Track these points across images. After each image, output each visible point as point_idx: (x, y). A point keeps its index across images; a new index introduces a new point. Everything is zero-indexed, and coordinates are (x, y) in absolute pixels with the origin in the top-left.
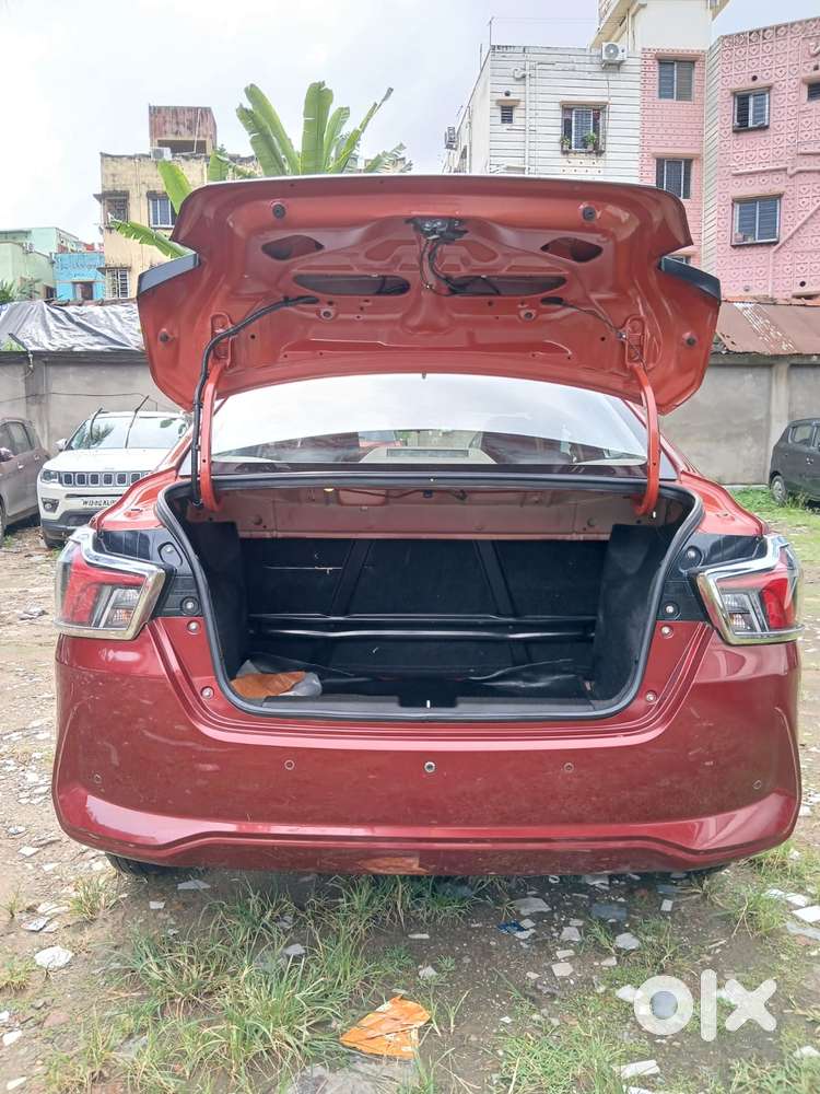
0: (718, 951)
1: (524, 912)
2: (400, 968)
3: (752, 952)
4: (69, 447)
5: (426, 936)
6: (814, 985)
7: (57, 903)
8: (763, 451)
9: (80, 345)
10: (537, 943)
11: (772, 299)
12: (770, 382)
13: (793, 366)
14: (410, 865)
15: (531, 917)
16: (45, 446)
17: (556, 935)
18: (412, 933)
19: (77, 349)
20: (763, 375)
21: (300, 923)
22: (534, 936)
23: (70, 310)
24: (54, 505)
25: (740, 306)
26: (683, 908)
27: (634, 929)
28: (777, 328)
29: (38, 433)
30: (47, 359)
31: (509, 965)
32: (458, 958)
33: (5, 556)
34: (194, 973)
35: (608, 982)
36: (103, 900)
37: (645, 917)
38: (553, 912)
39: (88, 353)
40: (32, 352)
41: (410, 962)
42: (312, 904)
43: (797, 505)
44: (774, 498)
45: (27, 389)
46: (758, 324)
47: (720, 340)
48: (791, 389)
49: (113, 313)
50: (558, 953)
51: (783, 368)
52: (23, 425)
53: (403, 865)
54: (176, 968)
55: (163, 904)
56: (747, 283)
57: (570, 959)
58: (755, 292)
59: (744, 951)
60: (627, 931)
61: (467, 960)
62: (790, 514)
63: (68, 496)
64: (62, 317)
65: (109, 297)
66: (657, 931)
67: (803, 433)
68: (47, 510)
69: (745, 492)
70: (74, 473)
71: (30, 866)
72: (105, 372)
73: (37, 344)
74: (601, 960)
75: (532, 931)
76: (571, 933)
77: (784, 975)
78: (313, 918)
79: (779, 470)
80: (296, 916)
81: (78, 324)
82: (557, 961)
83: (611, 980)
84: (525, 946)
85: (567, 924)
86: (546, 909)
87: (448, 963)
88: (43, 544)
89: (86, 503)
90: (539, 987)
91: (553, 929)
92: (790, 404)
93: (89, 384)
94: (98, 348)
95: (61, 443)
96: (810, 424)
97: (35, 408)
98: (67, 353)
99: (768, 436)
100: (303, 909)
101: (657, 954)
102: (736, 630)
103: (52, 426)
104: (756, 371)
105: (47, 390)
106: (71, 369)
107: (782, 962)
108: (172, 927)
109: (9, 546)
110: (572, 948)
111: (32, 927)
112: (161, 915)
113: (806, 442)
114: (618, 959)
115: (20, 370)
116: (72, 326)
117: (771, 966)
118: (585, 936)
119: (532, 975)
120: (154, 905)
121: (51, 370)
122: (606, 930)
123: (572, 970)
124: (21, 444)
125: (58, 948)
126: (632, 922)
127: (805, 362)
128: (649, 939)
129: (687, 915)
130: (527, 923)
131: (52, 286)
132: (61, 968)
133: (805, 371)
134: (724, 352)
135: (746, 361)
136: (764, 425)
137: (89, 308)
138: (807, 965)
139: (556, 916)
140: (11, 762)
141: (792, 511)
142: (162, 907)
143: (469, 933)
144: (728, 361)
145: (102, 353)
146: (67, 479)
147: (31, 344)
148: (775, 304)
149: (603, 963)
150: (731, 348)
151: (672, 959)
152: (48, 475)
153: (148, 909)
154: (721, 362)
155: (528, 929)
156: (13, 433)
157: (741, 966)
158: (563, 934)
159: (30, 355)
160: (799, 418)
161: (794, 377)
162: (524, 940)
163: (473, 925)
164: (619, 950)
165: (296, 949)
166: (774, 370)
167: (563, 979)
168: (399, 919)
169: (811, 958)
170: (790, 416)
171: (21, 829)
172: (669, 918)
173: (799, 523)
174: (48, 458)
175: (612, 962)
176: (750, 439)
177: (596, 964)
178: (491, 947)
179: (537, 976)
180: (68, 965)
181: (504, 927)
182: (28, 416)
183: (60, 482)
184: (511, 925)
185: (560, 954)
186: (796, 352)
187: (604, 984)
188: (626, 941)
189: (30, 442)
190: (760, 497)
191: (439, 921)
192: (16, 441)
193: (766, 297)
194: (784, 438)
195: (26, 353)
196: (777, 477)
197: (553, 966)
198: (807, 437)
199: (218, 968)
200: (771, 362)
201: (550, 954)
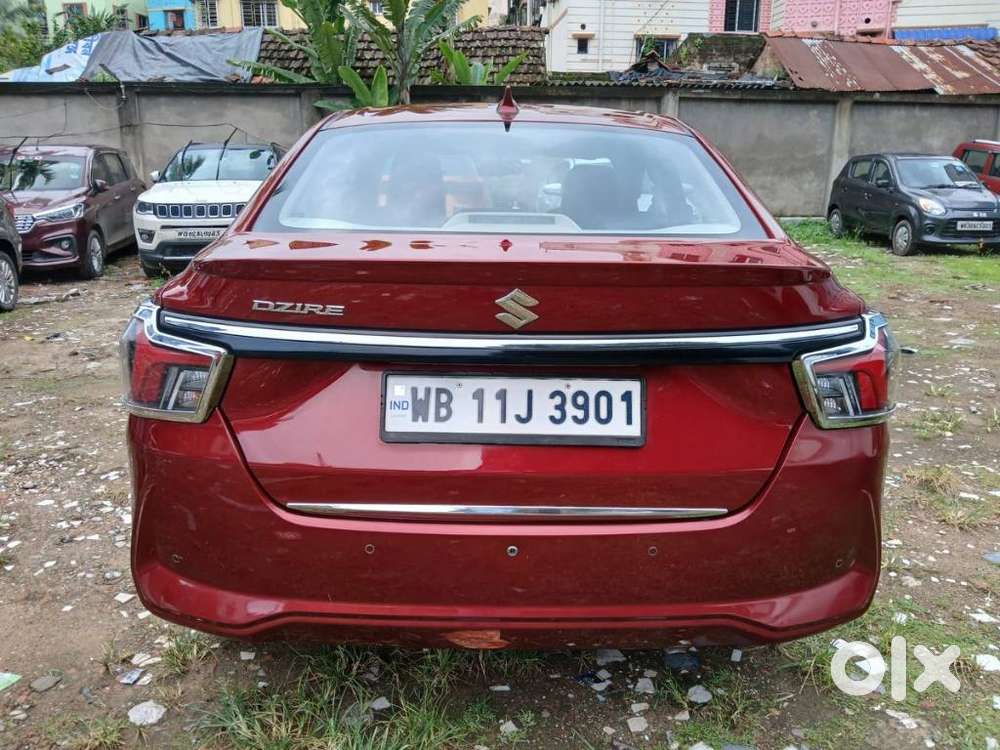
0: (786, 704)
1: (600, 662)
2: (482, 723)
3: (818, 706)
4: (163, 178)
5: (506, 688)
6: (877, 742)
7: (151, 654)
8: (823, 185)
9: (170, 76)
10: (612, 696)
11: (839, 36)
12: (834, 117)
13: (857, 103)
14: (491, 637)
15: (608, 667)
16: (140, 175)
17: (631, 686)
18: (495, 684)
19: (168, 80)
20: (827, 112)
21: (386, 675)
22: (610, 688)
23: (160, 40)
24: (150, 236)
25: (808, 42)
26: (752, 658)
27: (706, 682)
28: (843, 65)
29: (133, 162)
30: (138, 90)
31: (586, 718)
32: (538, 711)
33: (106, 285)
34: (283, 730)
35: (681, 739)
36: (195, 652)
37: (715, 668)
38: (628, 661)
39: (178, 84)
40: (124, 83)
41: (492, 716)
42: (397, 655)
43: (853, 237)
44: (831, 230)
45: (121, 120)
46: (825, 60)
47: (788, 76)
48: (853, 125)
49: (201, 43)
50: (633, 706)
51: (847, 104)
52: (117, 155)
53: (485, 637)
54: (265, 727)
55: (253, 654)
56: (815, 19)
57: (645, 713)
58: (822, 28)
59: (812, 705)
60: (699, 682)
61: (546, 714)
62: (846, 246)
63: (163, 227)
64: (152, 47)
65: (198, 26)
66: (728, 684)
67: (863, 168)
68: (144, 241)
69: (804, 224)
70: (168, 205)
71: (124, 614)
72: (195, 103)
73: (129, 75)
74: (674, 715)
75: (609, 682)
76: (645, 685)
77: (848, 731)
78: (399, 671)
79: (837, 203)
80: (381, 668)
81: (168, 55)
82: (632, 715)
83: (684, 736)
84: (601, 698)
85: (641, 675)
86: (621, 658)
87: (528, 717)
88: (142, 272)
89: (180, 234)
90: (615, 743)
91: (628, 681)
92: (852, 140)
93: (180, 114)
94: (188, 79)
95: (155, 174)
96: (870, 160)
97: (129, 139)
98: (157, 83)
99: (829, 171)
100: (388, 662)
101: (728, 709)
102: (829, 415)
103: (147, 155)
104: (821, 108)
105: (141, 119)
106: (162, 100)
107: (847, 716)
108: (262, 679)
109: (110, 274)
110: (647, 701)
111: (125, 681)
112: (251, 667)
113: (865, 177)
114: (690, 713)
115: (113, 100)
116: (162, 56)
117: (835, 720)
118: (659, 689)
119: (609, 730)
120: (245, 656)
121: (144, 100)
122: (679, 681)
123: (647, 725)
124: (117, 175)
125: (151, 703)
126: (703, 673)
127: (868, 98)
128: (720, 691)
129: (756, 666)
130: (603, 674)
131: (144, 14)
132: (154, 725)
133: (867, 107)
134: (791, 88)
135: (811, 98)
136: (825, 159)
137: (179, 38)
138: (871, 721)
139: (630, 666)
140: (108, 503)
141: (848, 243)
142: (252, 658)
143: (548, 684)
144: (794, 97)
145: (191, 84)
146: (161, 210)
147: (122, 73)
148: (842, 41)
149: (677, 718)
150: (799, 84)
151: (742, 714)
152: (144, 207)
153: (239, 660)
154: (788, 97)
155: (604, 681)
156: (109, 164)
157: (808, 721)
158: (639, 684)
159: (122, 86)
160: (858, 154)
161: (856, 113)
162: (601, 693)
163: (552, 676)
164: (692, 704)
165: (382, 703)
166: (838, 106)
167: (639, 734)
168: (481, 672)
169: (875, 713)
170: (851, 151)
171: (117, 574)
172: (739, 669)
173: (855, 255)
174: (144, 188)
175: (685, 716)
176: (812, 173)
177: (670, 718)
178: (568, 700)
179: (614, 731)
180: (160, 722)
181: (582, 678)
182: (123, 145)
183: (155, 213)
184: (589, 676)
185: (636, 707)
186: (859, 88)
187: (678, 740)
188: (699, 694)
189: (125, 172)
190: (819, 229)
191: (519, 671)
192: (112, 171)
193: (832, 34)
194: (844, 173)
195: (118, 83)
196: (835, 211)
197: (629, 721)
198: (866, 172)
199: (306, 725)
200: (836, 99)
201: (626, 707)
